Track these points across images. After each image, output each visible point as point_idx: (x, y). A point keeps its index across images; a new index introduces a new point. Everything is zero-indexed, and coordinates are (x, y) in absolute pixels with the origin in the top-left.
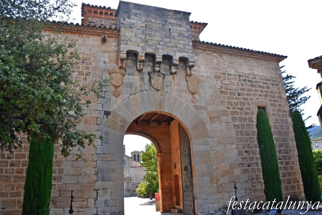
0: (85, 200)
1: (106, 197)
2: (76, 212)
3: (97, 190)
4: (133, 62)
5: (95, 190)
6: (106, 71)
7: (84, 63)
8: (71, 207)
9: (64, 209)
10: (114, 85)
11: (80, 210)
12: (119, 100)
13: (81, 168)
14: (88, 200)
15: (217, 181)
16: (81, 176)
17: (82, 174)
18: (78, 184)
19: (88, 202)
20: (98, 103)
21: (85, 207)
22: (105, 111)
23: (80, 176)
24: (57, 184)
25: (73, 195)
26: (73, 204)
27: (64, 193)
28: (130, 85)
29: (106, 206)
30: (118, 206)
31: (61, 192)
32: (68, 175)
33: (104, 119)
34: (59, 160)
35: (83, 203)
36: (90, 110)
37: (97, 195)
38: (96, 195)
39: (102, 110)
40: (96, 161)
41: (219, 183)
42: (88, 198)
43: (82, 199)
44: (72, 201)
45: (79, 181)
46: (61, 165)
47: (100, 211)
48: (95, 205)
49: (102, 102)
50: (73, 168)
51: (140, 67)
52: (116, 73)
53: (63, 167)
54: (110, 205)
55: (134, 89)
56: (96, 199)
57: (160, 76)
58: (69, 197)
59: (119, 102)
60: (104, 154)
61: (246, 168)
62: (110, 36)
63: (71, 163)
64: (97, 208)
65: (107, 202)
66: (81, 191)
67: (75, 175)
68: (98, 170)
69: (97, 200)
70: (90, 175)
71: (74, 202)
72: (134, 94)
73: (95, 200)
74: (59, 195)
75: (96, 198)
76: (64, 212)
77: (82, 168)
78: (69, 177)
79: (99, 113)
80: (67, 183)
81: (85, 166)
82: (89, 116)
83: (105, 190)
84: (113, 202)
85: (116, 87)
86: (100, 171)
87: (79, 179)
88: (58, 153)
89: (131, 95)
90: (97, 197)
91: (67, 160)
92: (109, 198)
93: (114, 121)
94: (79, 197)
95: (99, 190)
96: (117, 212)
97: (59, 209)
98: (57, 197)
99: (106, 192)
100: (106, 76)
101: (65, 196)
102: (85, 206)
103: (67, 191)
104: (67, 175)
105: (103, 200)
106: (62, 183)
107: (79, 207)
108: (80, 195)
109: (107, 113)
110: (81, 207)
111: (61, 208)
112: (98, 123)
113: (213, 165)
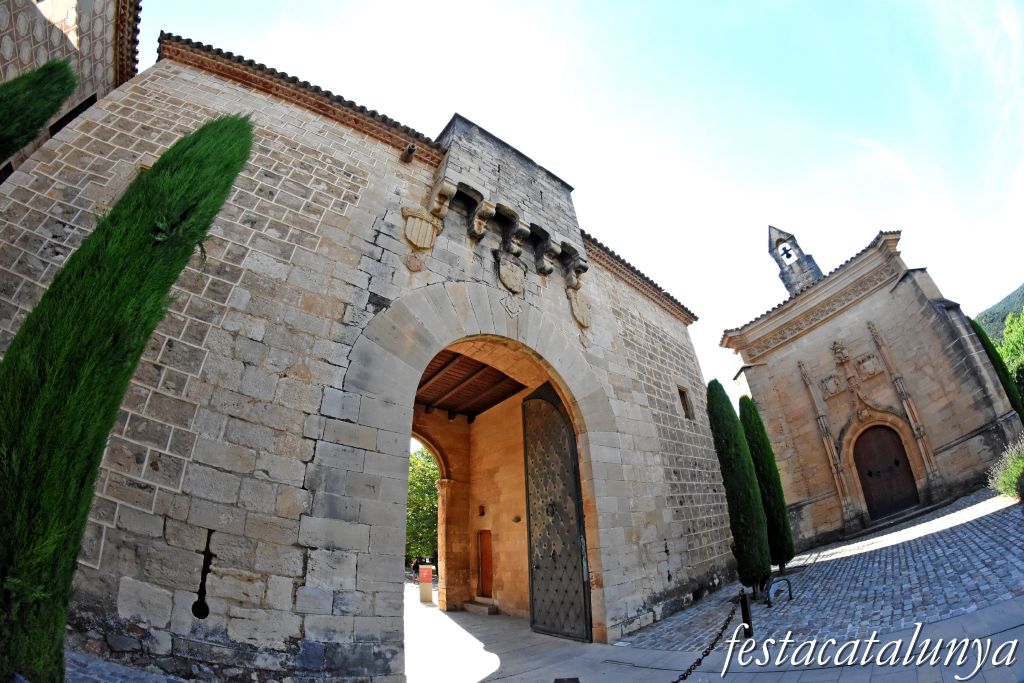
0: (255, 576)
1: (337, 579)
2: (218, 614)
3: (306, 549)
4: (462, 218)
5: (297, 545)
6: (396, 209)
7: (349, 176)
8: (202, 592)
9: (173, 592)
10: (410, 242)
11: (236, 610)
12: (418, 280)
13: (259, 454)
14: (270, 580)
15: (639, 538)
16: (254, 481)
17: (257, 473)
18: (234, 509)
19: (267, 587)
20: (359, 267)
21: (254, 606)
22: (373, 295)
23: (247, 480)
24: (160, 489)
25: (213, 549)
26: (208, 583)
27: (178, 530)
28: (452, 260)
29: (337, 611)
30: (382, 614)
31: (169, 523)
32: (205, 465)
33: (365, 313)
34: (185, 399)
35: (245, 586)
36: (332, 277)
37: (305, 568)
38: (300, 564)
39: (365, 287)
40: (315, 440)
41: (641, 542)
42: (270, 570)
43: (247, 573)
44: (206, 570)
45: (241, 497)
46: (190, 420)
47: (312, 628)
48: (294, 603)
49: (372, 269)
50: (227, 443)
51: (480, 229)
52: (421, 219)
53: (192, 428)
54: (351, 608)
55: (457, 269)
56: (300, 581)
57: (518, 265)
58: (197, 551)
59: (415, 286)
60: (347, 420)
61: (679, 507)
62: (421, 159)
63: (225, 423)
64: (303, 617)
65: (340, 596)
66: (244, 540)
67: (230, 472)
68: (317, 474)
69: (304, 584)
70: (284, 487)
71: (216, 578)
72: (458, 281)
73: (295, 584)
74: (161, 534)
75: (299, 577)
76: (174, 603)
77: (262, 453)
78: (206, 473)
79: (356, 293)
80: (195, 493)
81: (272, 448)
82: (325, 292)
83: (337, 553)
84: (363, 599)
85: (416, 248)
86: (323, 476)
87: (242, 492)
88: (190, 375)
89: (449, 279)
90: (304, 575)
91: (214, 407)
92: (349, 583)
93: (394, 328)
94: (234, 562)
95: (315, 549)
96: (378, 636)
97: (157, 589)
98: (153, 538)
99: (339, 561)
100: (394, 218)
101: (183, 542)
102: (256, 601)
103: (192, 526)
104: (200, 464)
105: (328, 587)
106: (179, 491)
107: (230, 600)
108: (238, 552)
109: (379, 303)
110: (241, 602)
111: (161, 586)
112: (346, 319)
113: (629, 498)
